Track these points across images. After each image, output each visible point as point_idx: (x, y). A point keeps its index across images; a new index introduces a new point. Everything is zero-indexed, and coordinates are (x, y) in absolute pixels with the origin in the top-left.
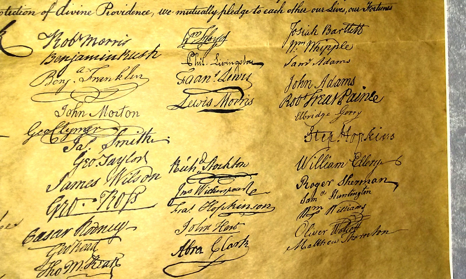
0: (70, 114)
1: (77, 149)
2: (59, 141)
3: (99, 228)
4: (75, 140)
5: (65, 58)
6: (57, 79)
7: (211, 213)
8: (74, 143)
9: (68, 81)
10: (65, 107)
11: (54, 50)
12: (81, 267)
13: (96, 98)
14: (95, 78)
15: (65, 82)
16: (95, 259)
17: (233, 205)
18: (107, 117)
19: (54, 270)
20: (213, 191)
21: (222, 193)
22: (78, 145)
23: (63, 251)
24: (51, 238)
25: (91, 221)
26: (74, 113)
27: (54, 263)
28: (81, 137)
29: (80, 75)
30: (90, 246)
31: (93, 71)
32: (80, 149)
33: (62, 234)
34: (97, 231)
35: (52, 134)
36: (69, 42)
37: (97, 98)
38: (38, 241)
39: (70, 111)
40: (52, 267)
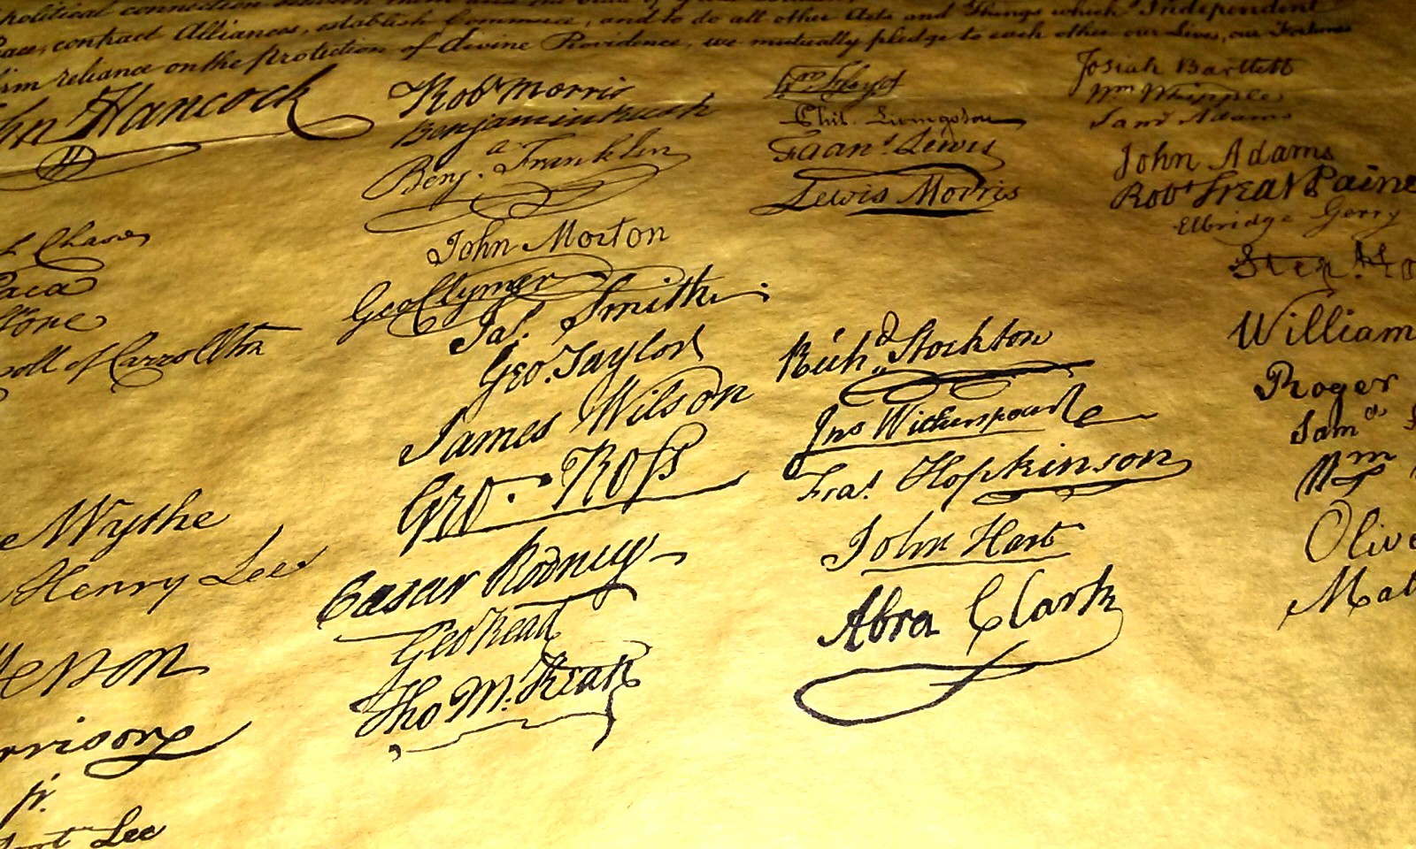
0: (469, 252)
1: (489, 342)
2: (438, 325)
3: (561, 562)
4: (483, 317)
5: (458, 128)
6: (435, 174)
7: (943, 494)
8: (481, 324)
9: (462, 176)
10: (455, 238)
11: (427, 117)
12: (506, 698)
13: (540, 206)
14: (538, 161)
15: (457, 178)
16: (552, 664)
17: (1022, 463)
18: (575, 247)
19: (415, 710)
20: (939, 422)
21: (974, 429)
22: (491, 328)
23: (448, 645)
24: (411, 605)
25: (537, 545)
26: (480, 249)
27: (418, 686)
28: (500, 307)
29: (495, 159)
30: (535, 624)
31: (531, 147)
32: (498, 341)
33: (445, 593)
34: (556, 574)
35: (421, 309)
36: (467, 97)
37: (543, 205)
38: (367, 613)
39: (469, 245)
40: (409, 702)
